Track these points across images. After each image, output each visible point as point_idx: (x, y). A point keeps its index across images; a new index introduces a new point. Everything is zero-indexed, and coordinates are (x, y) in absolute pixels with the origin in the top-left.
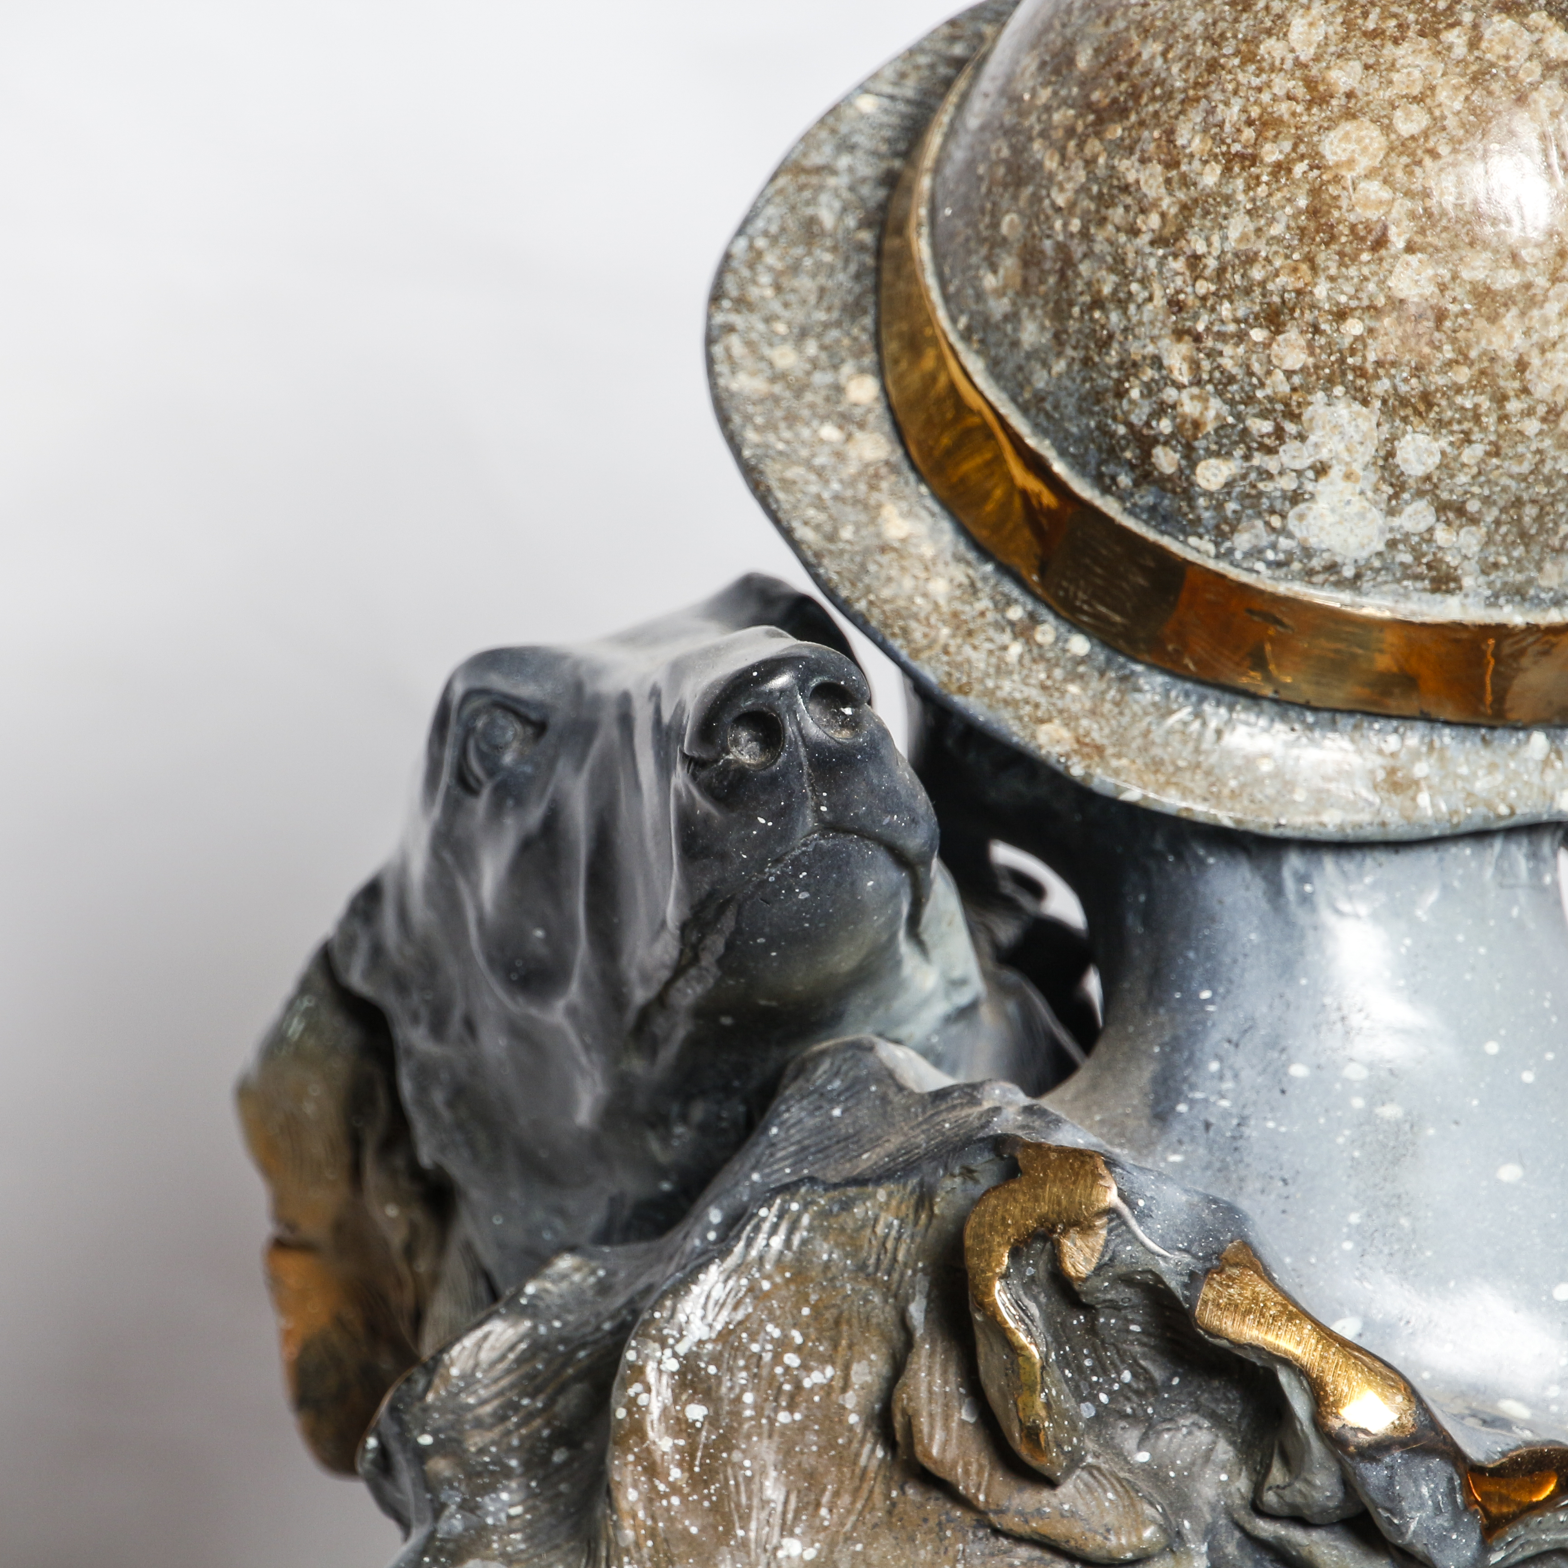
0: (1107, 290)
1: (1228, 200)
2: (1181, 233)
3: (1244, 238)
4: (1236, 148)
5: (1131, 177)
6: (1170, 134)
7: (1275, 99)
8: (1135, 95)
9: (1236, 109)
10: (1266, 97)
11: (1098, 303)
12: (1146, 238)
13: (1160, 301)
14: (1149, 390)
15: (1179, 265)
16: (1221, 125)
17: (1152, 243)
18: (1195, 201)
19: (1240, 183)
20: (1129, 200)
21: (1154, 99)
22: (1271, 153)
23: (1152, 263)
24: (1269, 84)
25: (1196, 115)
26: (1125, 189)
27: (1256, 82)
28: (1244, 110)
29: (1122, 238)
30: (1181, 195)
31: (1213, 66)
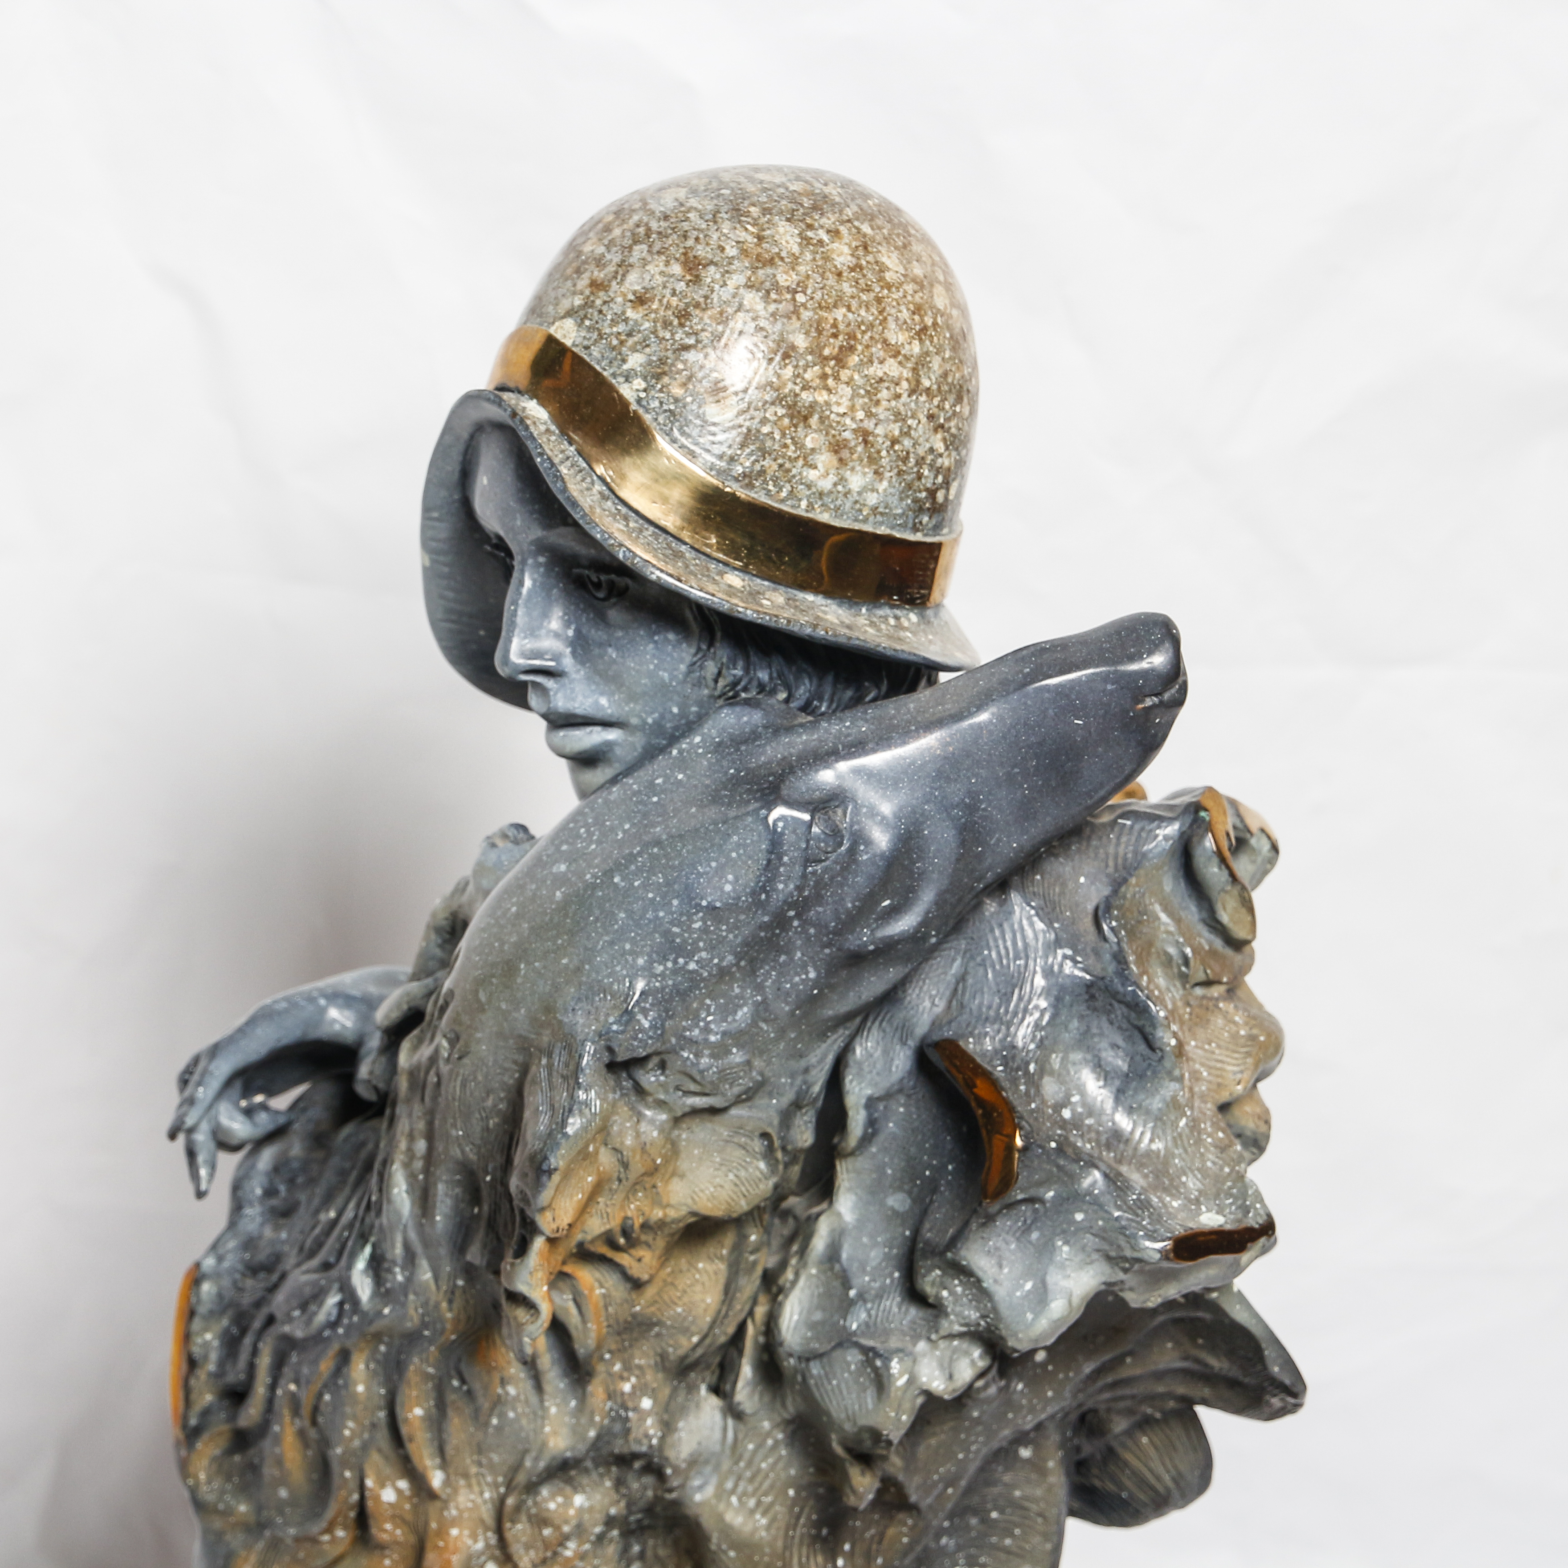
0: (897, 433)
1: (927, 354)
2: (918, 382)
3: (940, 366)
4: (918, 327)
5: (880, 374)
6: (885, 341)
7: (912, 296)
8: (851, 336)
9: (905, 311)
10: (909, 298)
11: (894, 442)
12: (905, 395)
13: (924, 420)
14: (931, 466)
15: (923, 398)
16: (905, 322)
17: (909, 396)
18: (917, 363)
19: (928, 342)
20: (886, 384)
21: (864, 332)
22: (929, 321)
23: (913, 405)
24: (905, 292)
25: (892, 325)
26: (881, 380)
27: (901, 294)
28: (908, 309)
29: (893, 403)
30: (910, 365)
31: (879, 300)
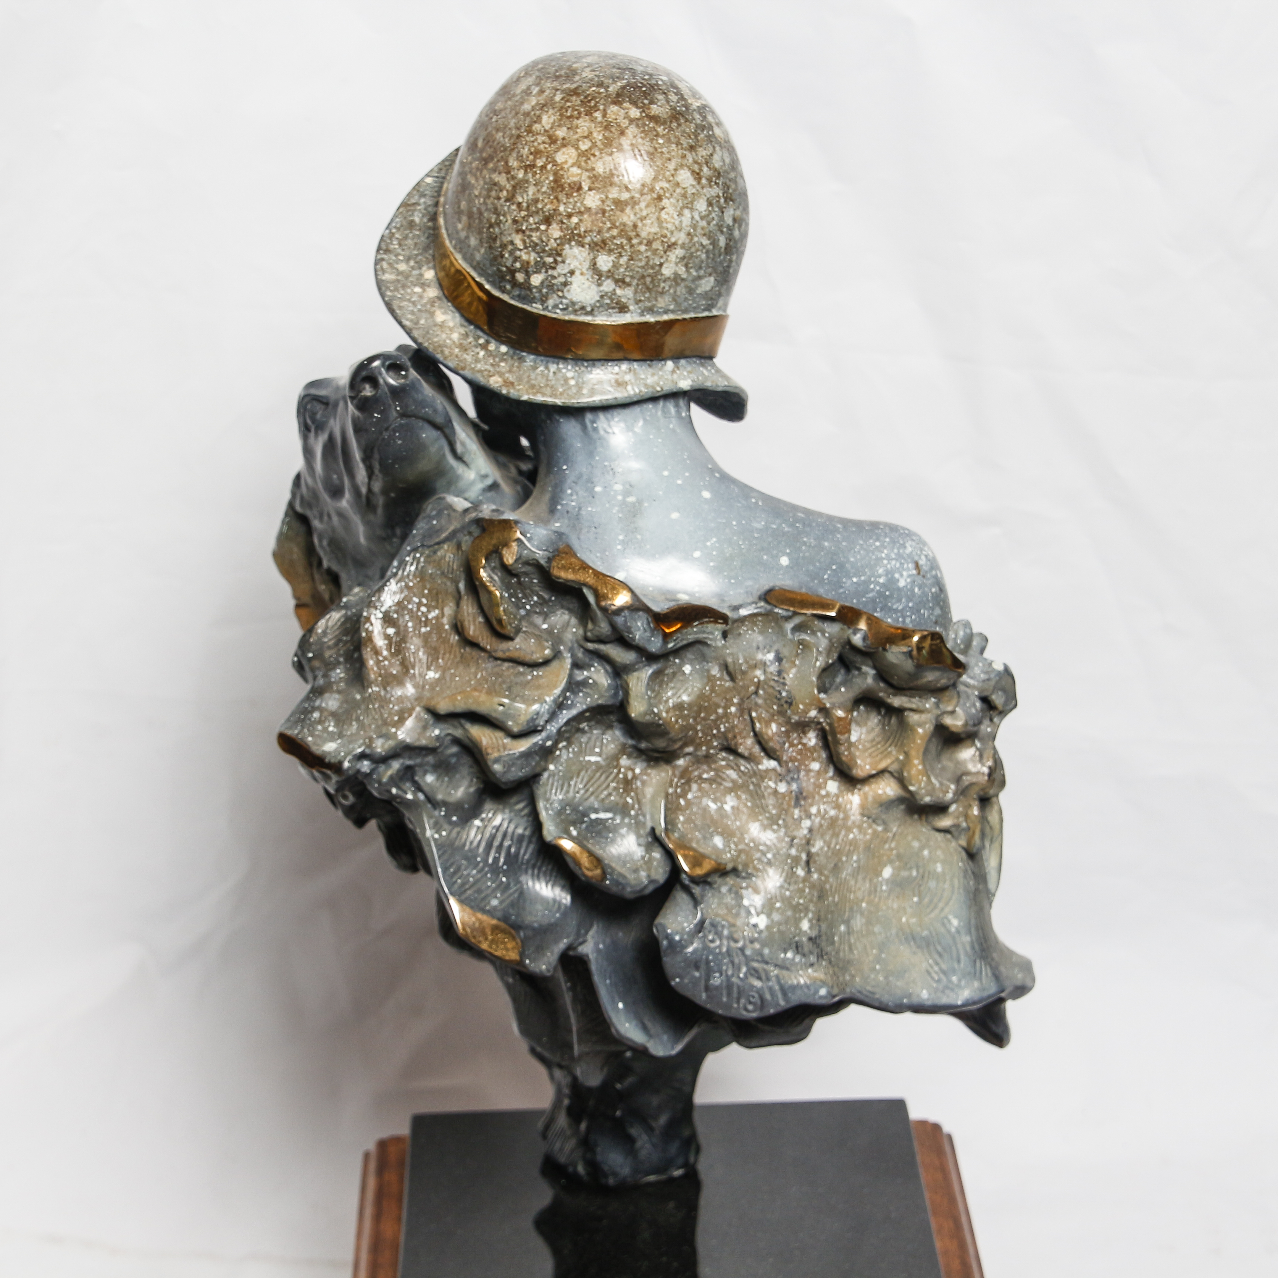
1: (527, 181)
2: (513, 196)
3: (534, 194)
4: (528, 163)
6: (507, 163)
7: (539, 144)
9: (526, 150)
10: (536, 144)
12: (503, 200)
13: (510, 221)
15: (514, 207)
16: (522, 156)
17: (506, 201)
19: (530, 175)
22: (540, 163)
23: (506, 208)
24: (536, 139)
25: (514, 155)
27: (532, 139)
28: (529, 150)
30: (512, 183)
